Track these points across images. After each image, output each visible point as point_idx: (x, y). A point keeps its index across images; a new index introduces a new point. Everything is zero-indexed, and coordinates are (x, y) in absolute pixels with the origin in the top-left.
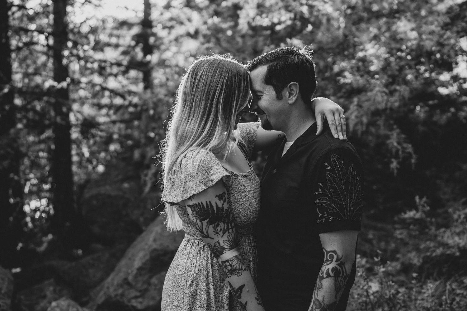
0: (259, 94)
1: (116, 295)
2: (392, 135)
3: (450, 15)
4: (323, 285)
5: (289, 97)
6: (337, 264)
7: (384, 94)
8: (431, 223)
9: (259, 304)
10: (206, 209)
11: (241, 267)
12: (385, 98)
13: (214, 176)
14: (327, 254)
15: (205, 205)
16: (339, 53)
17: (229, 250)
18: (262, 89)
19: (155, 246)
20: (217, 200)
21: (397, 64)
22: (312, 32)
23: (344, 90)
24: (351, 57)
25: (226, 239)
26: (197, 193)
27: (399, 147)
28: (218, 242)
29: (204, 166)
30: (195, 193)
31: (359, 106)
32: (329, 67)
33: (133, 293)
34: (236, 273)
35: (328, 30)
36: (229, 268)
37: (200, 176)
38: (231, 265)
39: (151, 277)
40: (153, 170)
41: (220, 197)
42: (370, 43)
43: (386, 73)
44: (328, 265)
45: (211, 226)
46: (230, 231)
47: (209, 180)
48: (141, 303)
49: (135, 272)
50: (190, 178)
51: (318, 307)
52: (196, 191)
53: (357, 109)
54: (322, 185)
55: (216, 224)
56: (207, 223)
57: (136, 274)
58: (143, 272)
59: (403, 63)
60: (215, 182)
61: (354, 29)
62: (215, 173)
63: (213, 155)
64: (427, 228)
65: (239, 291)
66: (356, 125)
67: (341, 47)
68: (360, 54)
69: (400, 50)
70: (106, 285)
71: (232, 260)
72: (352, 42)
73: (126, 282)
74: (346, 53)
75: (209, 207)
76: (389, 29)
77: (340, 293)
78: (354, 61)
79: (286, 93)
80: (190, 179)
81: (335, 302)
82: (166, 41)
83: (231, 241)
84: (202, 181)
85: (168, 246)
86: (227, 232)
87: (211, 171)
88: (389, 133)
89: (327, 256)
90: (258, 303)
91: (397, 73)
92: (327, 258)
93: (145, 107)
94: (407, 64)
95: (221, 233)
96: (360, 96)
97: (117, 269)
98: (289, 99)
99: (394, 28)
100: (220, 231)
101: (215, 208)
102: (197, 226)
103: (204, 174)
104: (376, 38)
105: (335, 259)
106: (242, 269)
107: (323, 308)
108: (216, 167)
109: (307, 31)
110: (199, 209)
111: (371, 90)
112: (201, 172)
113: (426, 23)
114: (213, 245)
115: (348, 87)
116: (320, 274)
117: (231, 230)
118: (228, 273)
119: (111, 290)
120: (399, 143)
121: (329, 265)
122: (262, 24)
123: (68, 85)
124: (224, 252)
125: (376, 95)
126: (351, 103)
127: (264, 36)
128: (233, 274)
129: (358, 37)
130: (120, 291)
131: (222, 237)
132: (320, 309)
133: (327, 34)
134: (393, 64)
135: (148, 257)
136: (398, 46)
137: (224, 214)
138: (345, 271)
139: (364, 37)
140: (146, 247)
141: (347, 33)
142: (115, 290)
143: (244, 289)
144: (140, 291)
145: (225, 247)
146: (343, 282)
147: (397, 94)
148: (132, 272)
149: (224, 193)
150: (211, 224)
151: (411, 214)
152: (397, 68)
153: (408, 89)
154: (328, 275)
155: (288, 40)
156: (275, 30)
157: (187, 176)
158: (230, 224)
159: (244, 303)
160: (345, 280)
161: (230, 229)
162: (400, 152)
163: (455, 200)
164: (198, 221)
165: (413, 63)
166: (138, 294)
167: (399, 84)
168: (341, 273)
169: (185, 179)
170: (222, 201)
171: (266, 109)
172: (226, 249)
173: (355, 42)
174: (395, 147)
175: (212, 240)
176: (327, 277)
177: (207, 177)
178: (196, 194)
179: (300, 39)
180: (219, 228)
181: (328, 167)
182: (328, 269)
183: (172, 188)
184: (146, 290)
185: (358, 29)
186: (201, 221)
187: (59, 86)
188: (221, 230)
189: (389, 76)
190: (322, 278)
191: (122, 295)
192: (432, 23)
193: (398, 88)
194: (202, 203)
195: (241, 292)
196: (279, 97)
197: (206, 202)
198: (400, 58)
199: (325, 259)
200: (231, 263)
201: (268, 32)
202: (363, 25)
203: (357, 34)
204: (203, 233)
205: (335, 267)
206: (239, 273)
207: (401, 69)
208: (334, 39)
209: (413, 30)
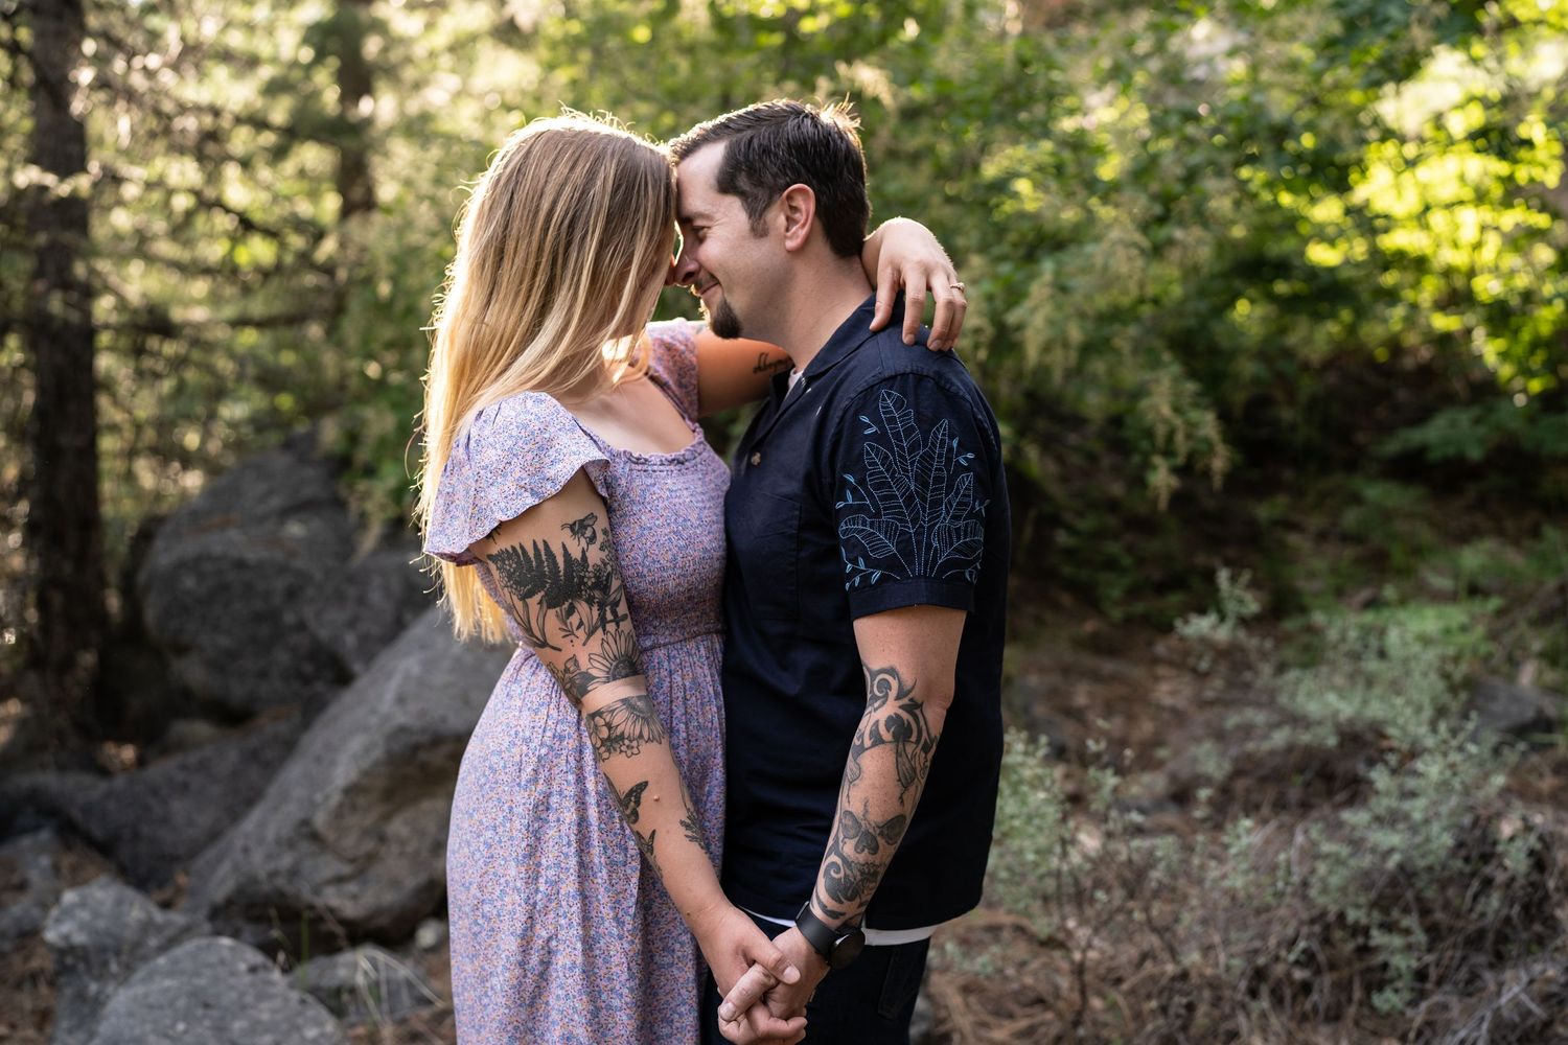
0: (699, 223)
1: (273, 874)
2: (1157, 381)
3: (1342, 12)
4: (864, 768)
5: (787, 230)
6: (900, 707)
7: (1134, 252)
8: (1264, 655)
9: (692, 839)
10: (534, 563)
11: (637, 732)
12: (1140, 263)
13: (559, 466)
14: (872, 681)
15: (531, 554)
16: (1001, 118)
17: (605, 683)
18: (709, 207)
19: (401, 718)
20: (567, 536)
21: (1179, 161)
22: (916, 46)
23: (1012, 237)
24: (1037, 130)
25: (598, 650)
26: (511, 518)
27: (1178, 421)
28: (574, 659)
29: (528, 438)
30: (504, 518)
31: (1062, 289)
32: (967, 164)
33: (330, 867)
34: (624, 748)
35: (968, 42)
36: (605, 733)
37: (518, 469)
38: (609, 726)
39: (387, 817)
40: (389, 478)
41: (578, 528)
42: (1099, 88)
43: (1145, 188)
44: (875, 710)
45: (551, 613)
46: (611, 627)
47: (543, 479)
48: (354, 897)
49: (336, 799)
50: (489, 475)
51: (852, 832)
52: (509, 513)
53: (1052, 297)
54: (852, 480)
55: (566, 605)
56: (540, 603)
57: (341, 805)
58: (362, 800)
59: (1196, 158)
60: (562, 484)
61: (1049, 41)
62: (561, 457)
63: (559, 404)
64: (1250, 667)
65: (633, 799)
66: (1047, 348)
67: (1007, 97)
68: (1068, 124)
69: (1191, 117)
70: (239, 843)
71: (613, 711)
72: (1041, 84)
73: (308, 833)
74: (1023, 116)
75: (544, 557)
76: (1160, 47)
77: (912, 789)
78: (1047, 146)
79: (777, 217)
80: (491, 481)
81: (900, 818)
82: (420, 51)
83: (612, 656)
84: (522, 484)
85: (444, 720)
86: (600, 631)
87: (550, 453)
88: (1147, 376)
89: (872, 686)
90: (686, 836)
91: (1177, 188)
92: (872, 691)
93: (362, 273)
94: (1211, 163)
95: (581, 633)
96: (1064, 256)
97: (273, 791)
98: (786, 237)
99: (1175, 43)
100: (578, 628)
101: (560, 561)
102: (515, 613)
103: (529, 462)
104: (1118, 74)
105: (893, 693)
106: (641, 736)
107: (867, 833)
108: (564, 439)
109: (901, 42)
110: (514, 566)
111: (1098, 239)
112: (520, 457)
113: (1272, 35)
114: (562, 668)
115: (1026, 225)
116: (856, 742)
117: (613, 624)
118: (603, 749)
119: (257, 857)
120: (1177, 410)
121: (878, 711)
122: (754, 12)
123: (95, 185)
124: (589, 689)
125: (1110, 254)
126: (1032, 277)
127: (759, 49)
128: (615, 750)
129: (1062, 69)
130: (286, 860)
131: (584, 644)
132: (857, 839)
133: (965, 55)
134: (1167, 161)
135: (378, 753)
136: (1186, 103)
137: (589, 578)
138: (924, 728)
139: (1081, 71)
140: (374, 720)
141: (1028, 53)
142: (269, 857)
143: (644, 795)
144: (352, 861)
145: (594, 672)
146: (922, 760)
147: (1175, 254)
148: (327, 798)
149: (592, 516)
150: (550, 606)
151: (1200, 626)
152: (1179, 171)
153: (1208, 236)
154: (878, 740)
155: (842, 68)
156: (798, 31)
157: (482, 472)
158: (608, 608)
159: (647, 836)
160: (926, 753)
161: (611, 621)
162: (1180, 437)
163: (1340, 593)
164: (515, 598)
165: (1226, 159)
166: (346, 869)
167: (1182, 224)
168: (911, 733)
169: (477, 481)
170: (583, 541)
171: (720, 265)
172: (595, 678)
173: (1052, 83)
174: (1166, 421)
175: (558, 652)
176: (873, 745)
177: (540, 470)
178: (506, 522)
179: (881, 67)
180: (574, 620)
181: (869, 426)
182: (877, 723)
183: (447, 511)
184: (371, 858)
185: (1062, 43)
186: (523, 598)
187: (64, 189)
188: (581, 624)
189: (1155, 198)
190: (862, 749)
191: (294, 873)
192: (1291, 36)
193: (1178, 234)
194: (522, 547)
195: (638, 803)
196: (759, 230)
197: (535, 543)
198: (1190, 142)
199: (869, 696)
200: (607, 720)
201: (776, 39)
202: (1080, 31)
203: (1061, 57)
204: (533, 635)
205: (896, 714)
206: (632, 747)
207: (1190, 177)
208: (988, 71)
209: (1233, 53)
